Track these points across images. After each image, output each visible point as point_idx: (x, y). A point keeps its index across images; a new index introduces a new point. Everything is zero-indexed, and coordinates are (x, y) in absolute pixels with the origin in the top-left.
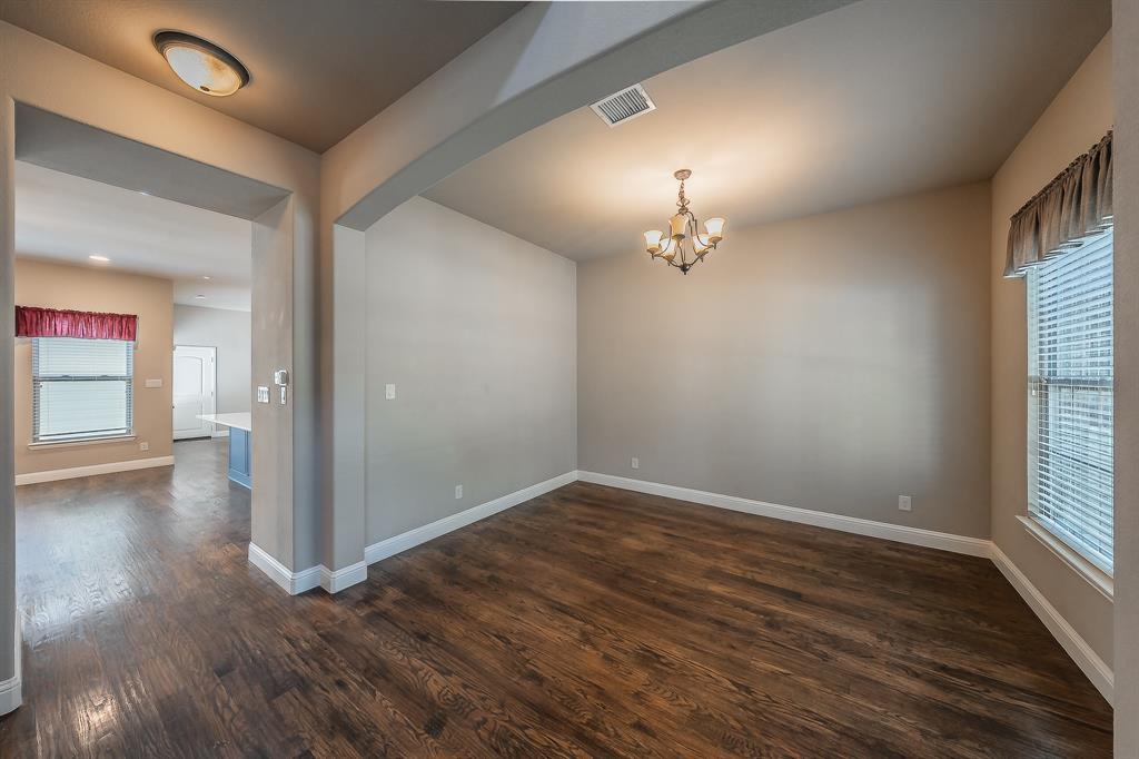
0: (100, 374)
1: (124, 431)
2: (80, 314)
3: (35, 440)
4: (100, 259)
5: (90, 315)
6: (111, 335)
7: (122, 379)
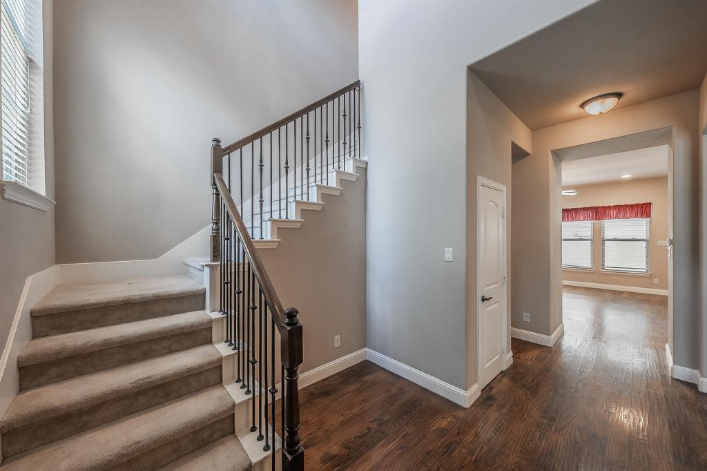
0: (631, 238)
1: (645, 270)
2: (621, 206)
3: (603, 268)
4: (626, 176)
5: (626, 206)
6: (637, 216)
7: (643, 240)
